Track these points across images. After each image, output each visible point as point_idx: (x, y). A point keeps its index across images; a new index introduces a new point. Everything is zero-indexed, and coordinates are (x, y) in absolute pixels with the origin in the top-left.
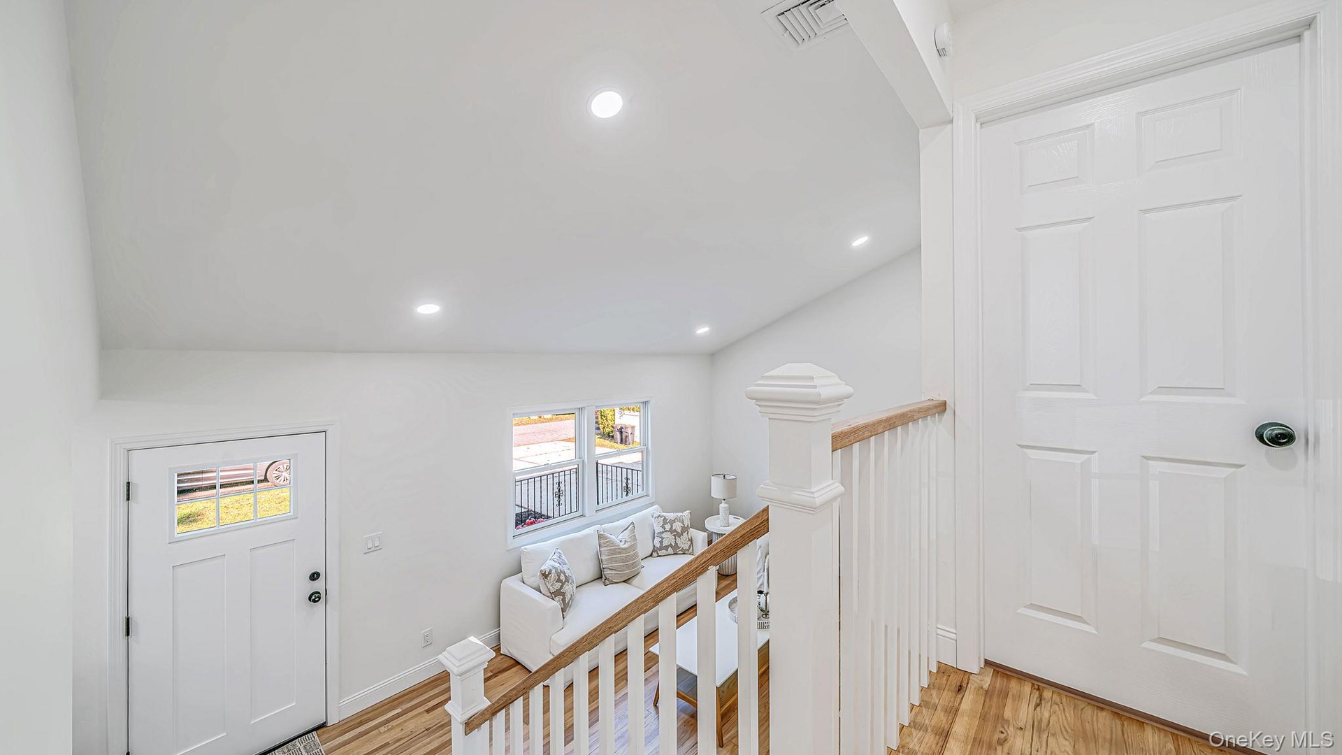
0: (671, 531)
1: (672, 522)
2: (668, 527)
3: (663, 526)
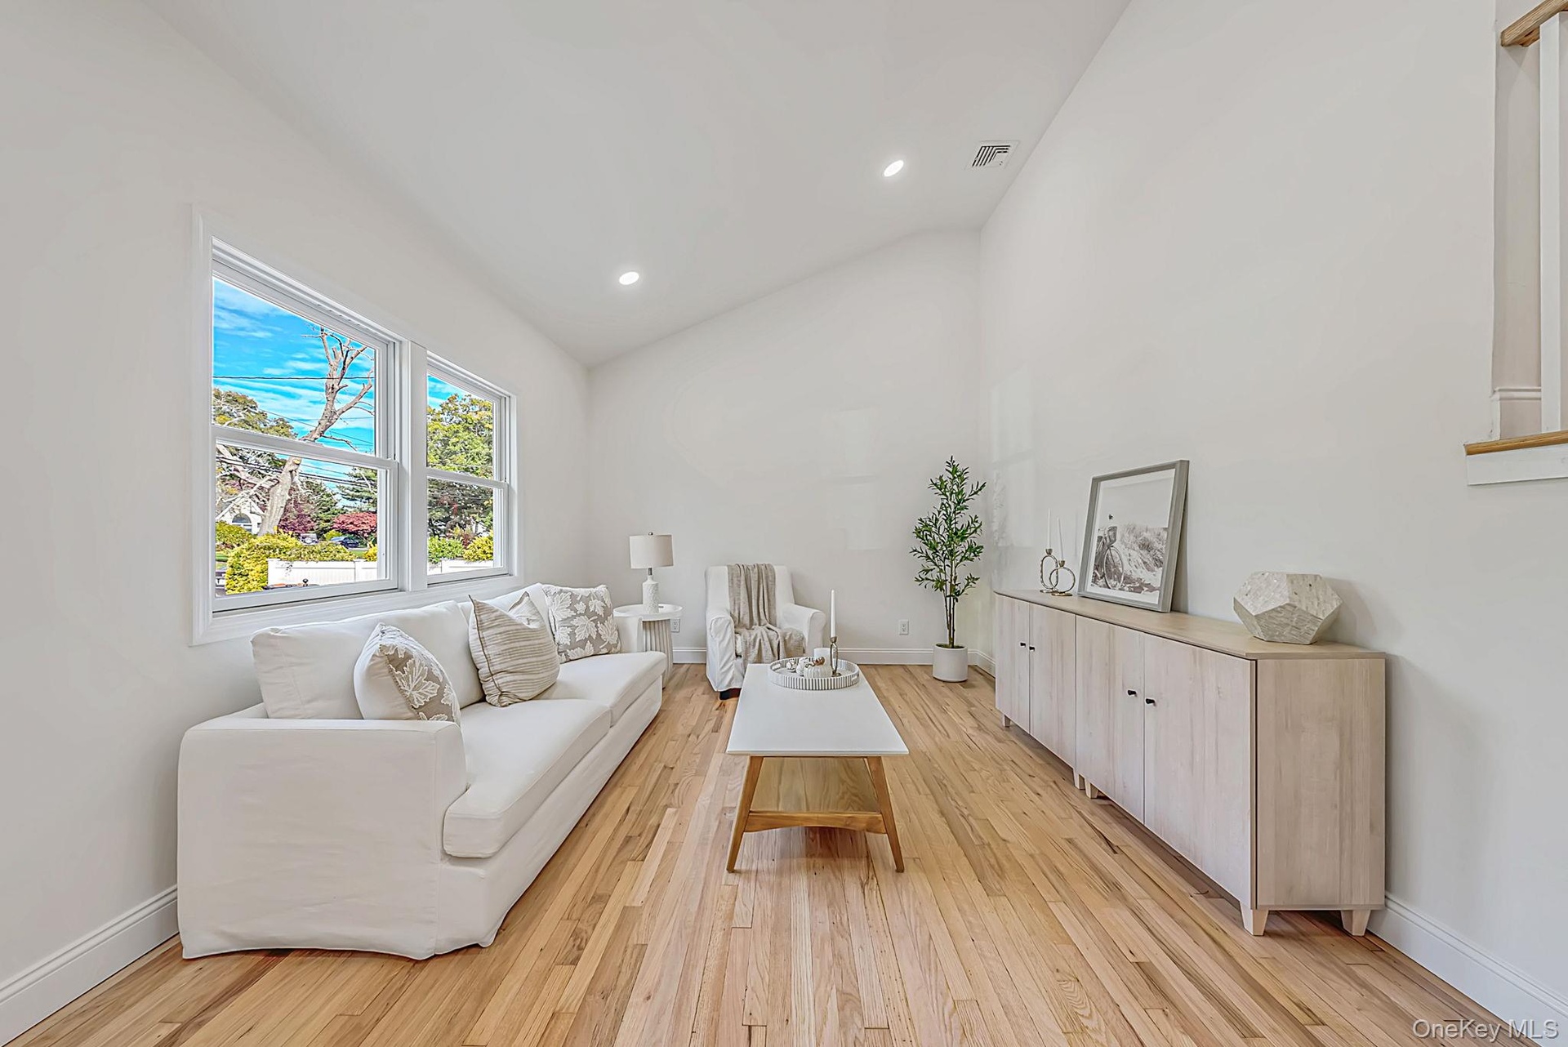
0: (588, 613)
1: (586, 599)
2: (581, 607)
3: (571, 607)
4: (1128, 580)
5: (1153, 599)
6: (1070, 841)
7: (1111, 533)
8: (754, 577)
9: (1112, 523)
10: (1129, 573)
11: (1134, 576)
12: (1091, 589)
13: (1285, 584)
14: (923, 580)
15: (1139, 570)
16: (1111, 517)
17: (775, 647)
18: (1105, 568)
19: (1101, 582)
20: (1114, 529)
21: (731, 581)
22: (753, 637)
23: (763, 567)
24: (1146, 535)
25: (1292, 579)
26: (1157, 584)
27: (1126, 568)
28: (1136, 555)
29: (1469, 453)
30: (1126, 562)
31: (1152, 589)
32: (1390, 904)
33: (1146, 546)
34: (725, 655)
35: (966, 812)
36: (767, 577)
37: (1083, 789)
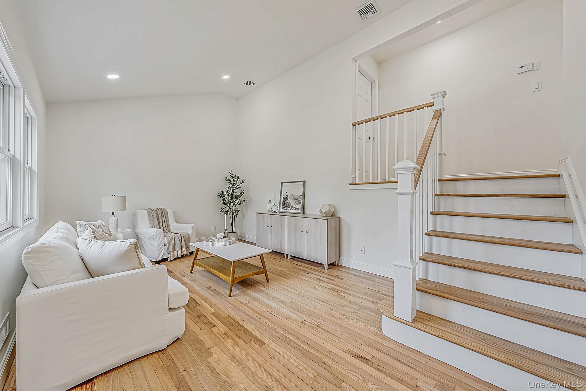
4: (292, 207)
5: (300, 211)
6: (293, 267)
7: (287, 196)
8: (160, 213)
9: (287, 194)
10: (292, 206)
11: (294, 206)
12: (282, 210)
13: (328, 206)
14: (222, 211)
15: (295, 205)
16: (286, 192)
17: (181, 239)
18: (285, 204)
19: (285, 208)
20: (287, 195)
21: (149, 216)
22: (171, 237)
23: (162, 209)
24: (296, 197)
25: (329, 205)
26: (301, 208)
27: (291, 205)
28: (294, 202)
29: (350, 185)
30: (291, 203)
31: (298, 209)
32: (340, 258)
33: (296, 199)
34: (159, 246)
35: (270, 269)
36: (165, 213)
37: (287, 258)
